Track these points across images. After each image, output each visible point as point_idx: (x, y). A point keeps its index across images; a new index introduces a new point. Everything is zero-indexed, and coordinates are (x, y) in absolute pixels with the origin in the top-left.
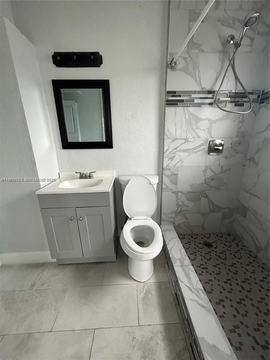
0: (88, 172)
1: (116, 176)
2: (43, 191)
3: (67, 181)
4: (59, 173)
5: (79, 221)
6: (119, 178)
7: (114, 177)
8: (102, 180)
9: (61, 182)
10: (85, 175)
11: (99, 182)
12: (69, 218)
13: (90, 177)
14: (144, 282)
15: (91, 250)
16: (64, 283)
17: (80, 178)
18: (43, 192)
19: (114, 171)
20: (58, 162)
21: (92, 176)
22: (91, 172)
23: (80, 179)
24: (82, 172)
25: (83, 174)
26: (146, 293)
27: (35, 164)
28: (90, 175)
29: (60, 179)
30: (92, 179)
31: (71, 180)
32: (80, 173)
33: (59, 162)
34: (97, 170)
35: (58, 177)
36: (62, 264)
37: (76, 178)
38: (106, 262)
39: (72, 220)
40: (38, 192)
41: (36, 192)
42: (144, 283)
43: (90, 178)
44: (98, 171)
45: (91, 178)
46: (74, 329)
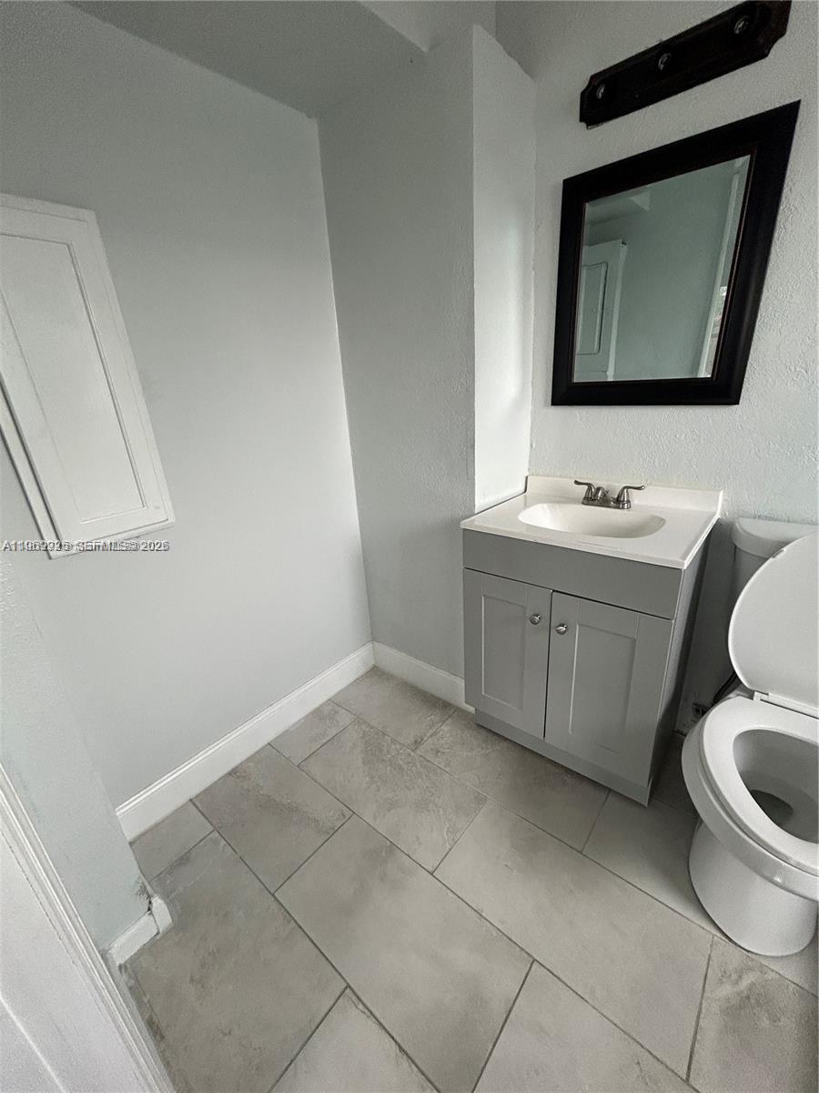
0: (617, 484)
1: (723, 513)
2: (477, 523)
3: (545, 506)
4: (527, 477)
5: (553, 632)
6: (737, 524)
7: (714, 514)
8: (662, 519)
9: (526, 506)
10: (604, 495)
11: (649, 526)
12: (529, 614)
13: (619, 502)
14: (748, 951)
15: (570, 732)
16: (482, 780)
17: (585, 502)
18: (477, 526)
19: (721, 493)
20: (531, 446)
21: (628, 501)
22: (625, 488)
23: (583, 503)
24: (596, 483)
25: (598, 489)
26: (748, 998)
27: (473, 447)
28: (619, 496)
29: (526, 497)
30: (625, 511)
31: (557, 505)
32: (589, 485)
33: (534, 446)
34: (650, 484)
35: (523, 489)
36: (486, 729)
37: (571, 500)
38: (610, 790)
39: (534, 622)
40: (465, 524)
41: (463, 522)
42: (749, 954)
43: (618, 508)
44: (650, 487)
45: (623, 508)
46: (482, 911)
